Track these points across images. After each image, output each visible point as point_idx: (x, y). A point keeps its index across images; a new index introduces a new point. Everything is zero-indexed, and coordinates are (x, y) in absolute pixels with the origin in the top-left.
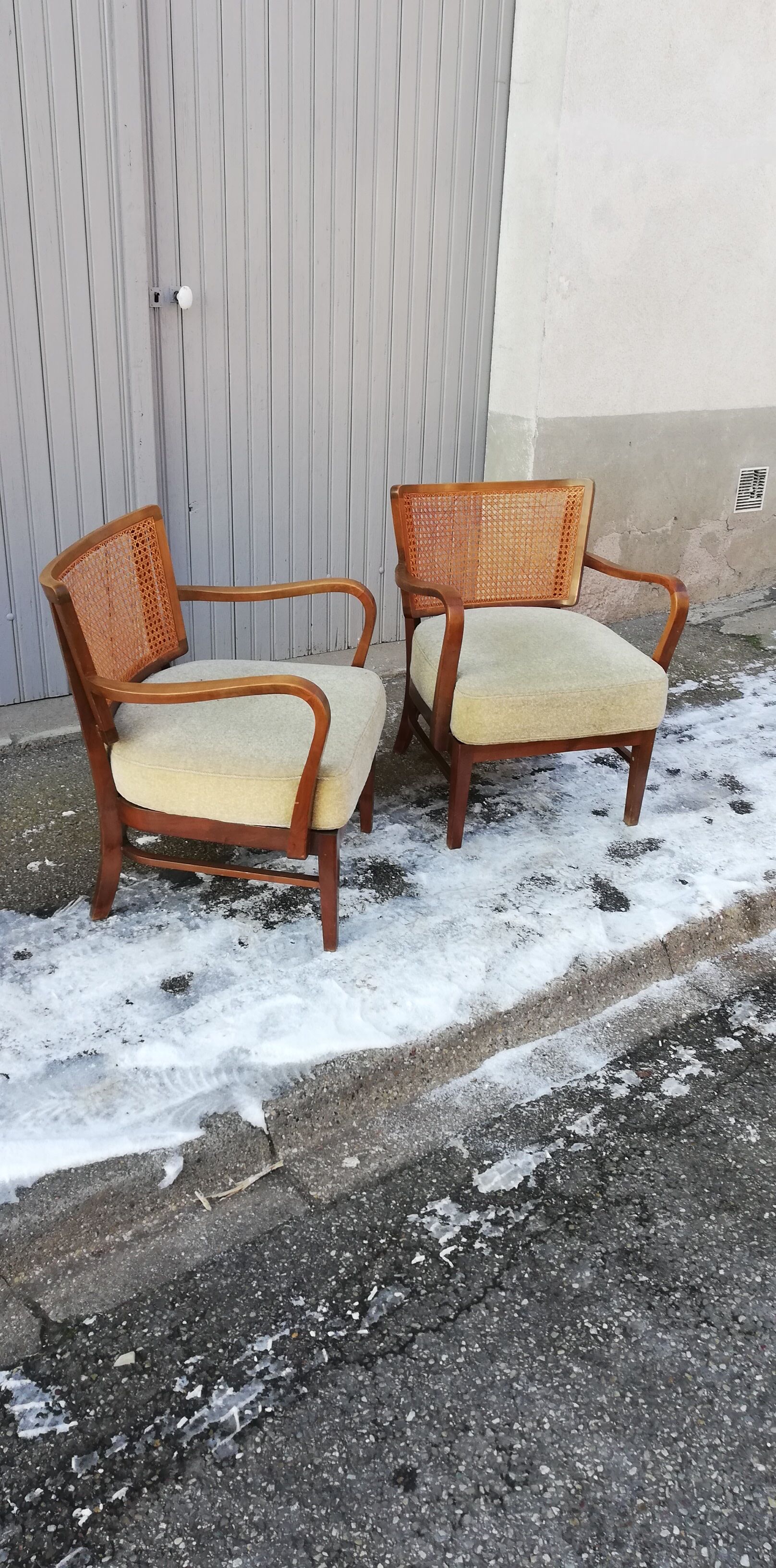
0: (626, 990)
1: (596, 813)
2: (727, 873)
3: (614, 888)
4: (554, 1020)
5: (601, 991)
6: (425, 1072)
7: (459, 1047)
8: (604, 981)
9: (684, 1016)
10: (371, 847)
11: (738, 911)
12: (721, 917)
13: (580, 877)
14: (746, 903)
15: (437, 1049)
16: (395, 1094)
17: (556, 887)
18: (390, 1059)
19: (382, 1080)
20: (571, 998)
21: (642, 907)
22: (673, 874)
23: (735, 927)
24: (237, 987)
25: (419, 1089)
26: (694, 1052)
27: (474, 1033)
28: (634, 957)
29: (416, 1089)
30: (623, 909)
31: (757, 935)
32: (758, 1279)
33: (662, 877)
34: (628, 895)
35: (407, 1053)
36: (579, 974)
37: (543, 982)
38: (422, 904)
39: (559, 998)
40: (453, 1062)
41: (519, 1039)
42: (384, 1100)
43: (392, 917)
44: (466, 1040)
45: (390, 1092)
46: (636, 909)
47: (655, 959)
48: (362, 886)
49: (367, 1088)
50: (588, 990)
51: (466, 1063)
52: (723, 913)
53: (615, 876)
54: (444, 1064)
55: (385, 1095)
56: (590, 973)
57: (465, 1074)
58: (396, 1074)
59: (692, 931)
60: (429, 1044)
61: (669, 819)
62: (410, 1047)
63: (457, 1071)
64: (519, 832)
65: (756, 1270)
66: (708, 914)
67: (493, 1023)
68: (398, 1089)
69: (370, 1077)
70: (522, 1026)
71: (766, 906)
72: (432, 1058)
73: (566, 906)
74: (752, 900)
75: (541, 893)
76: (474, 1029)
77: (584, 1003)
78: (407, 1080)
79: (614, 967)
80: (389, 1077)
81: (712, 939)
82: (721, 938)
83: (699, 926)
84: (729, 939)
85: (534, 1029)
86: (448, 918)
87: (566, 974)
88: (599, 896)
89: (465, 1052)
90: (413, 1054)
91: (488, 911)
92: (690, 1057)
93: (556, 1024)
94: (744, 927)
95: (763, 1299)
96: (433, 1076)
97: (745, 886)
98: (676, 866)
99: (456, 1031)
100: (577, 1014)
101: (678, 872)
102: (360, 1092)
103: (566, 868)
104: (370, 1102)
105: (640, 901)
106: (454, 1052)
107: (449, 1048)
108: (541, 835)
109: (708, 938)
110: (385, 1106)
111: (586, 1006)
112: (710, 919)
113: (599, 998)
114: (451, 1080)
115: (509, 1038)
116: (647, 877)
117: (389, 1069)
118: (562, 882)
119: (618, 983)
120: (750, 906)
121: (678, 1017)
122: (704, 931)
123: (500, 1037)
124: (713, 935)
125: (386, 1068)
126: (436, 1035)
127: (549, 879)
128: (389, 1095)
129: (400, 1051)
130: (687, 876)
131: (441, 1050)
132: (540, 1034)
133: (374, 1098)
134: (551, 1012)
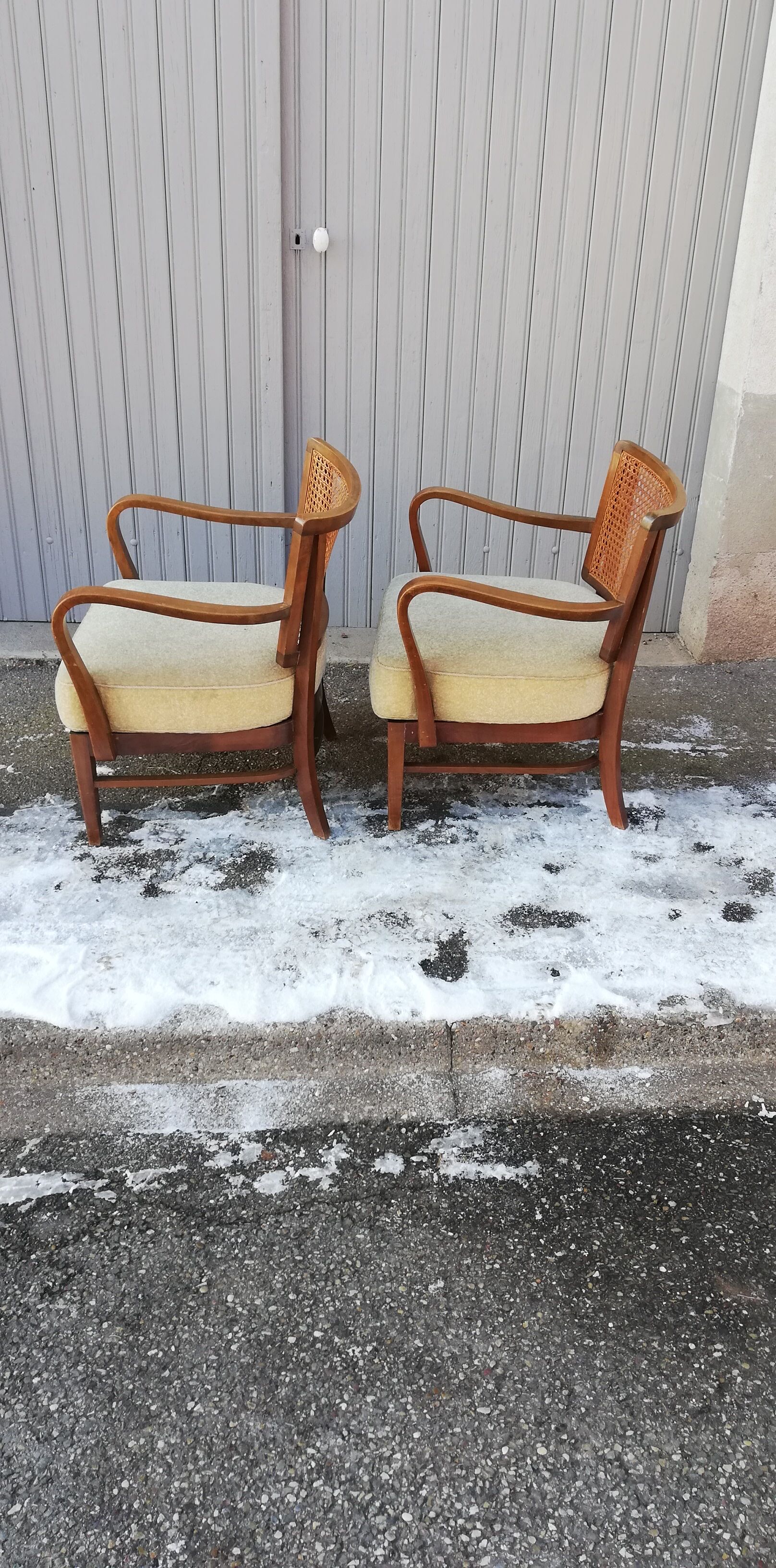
0: (375, 1065)
1: (549, 868)
2: (619, 982)
3: (464, 954)
4: (265, 1065)
5: (339, 1055)
6: (87, 1064)
7: (135, 1054)
8: (349, 1046)
9: (404, 1117)
10: (275, 834)
11: (584, 1028)
12: (552, 1027)
13: (442, 928)
14: (601, 1021)
15: (108, 1047)
16: (47, 1074)
17: (403, 931)
18: (52, 1038)
19: (36, 1056)
20: (296, 1049)
21: (472, 983)
22: (552, 960)
23: (570, 1045)
24: (8, 924)
25: (75, 1078)
26: (345, 1156)
27: (158, 1046)
28: (399, 1032)
29: (72, 1077)
30: (449, 978)
31: (602, 1064)
32: (53, 1408)
33: (534, 959)
34: (472, 966)
35: (72, 1039)
36: (318, 1027)
37: (270, 1021)
38: (251, 904)
39: (279, 1044)
40: (123, 1066)
41: (213, 1071)
42: (33, 1075)
43: (209, 907)
44: (146, 1049)
45: (42, 1070)
46: (466, 982)
47: (429, 1044)
48: (221, 869)
49: (16, 1057)
50: (322, 1049)
51: (139, 1072)
52: (557, 1022)
53: (481, 941)
54: (112, 1065)
55: (35, 1071)
56: (331, 1030)
57: (134, 1083)
58: (53, 1056)
59: (500, 1029)
60: (100, 1040)
61: (625, 899)
62: (79, 1035)
63: (126, 1077)
64: (437, 863)
65: (66, 1396)
66: (534, 1016)
67: (185, 1043)
68: (51, 1070)
69: (23, 1048)
70: (221, 1058)
71: (633, 1035)
72: (99, 1054)
73: (387, 954)
74: (614, 1021)
75: (380, 933)
76: (160, 1042)
77: (311, 1060)
78: (64, 1065)
79: (368, 1034)
80: (44, 1055)
81: (527, 1048)
82: (542, 1050)
83: (513, 1026)
84: (555, 1057)
85: (236, 1066)
86: (258, 926)
87: (304, 1023)
88: (437, 955)
89: (141, 1061)
90: (79, 1042)
91: (305, 931)
92: (333, 1160)
93: (267, 1071)
94: (586, 1049)
95: (30, 1427)
96: (95, 1072)
97: (619, 1002)
98: (564, 952)
99: (138, 1036)
100: (298, 1070)
101: (561, 959)
102: (8, 1058)
103: (438, 915)
104: (16, 1071)
105: (479, 976)
106: (128, 1057)
107: (123, 1051)
108: (457, 872)
109: (520, 1044)
110: (32, 1081)
111: (313, 1065)
112: (534, 1023)
113: (334, 1062)
114: (115, 1083)
115: (200, 1065)
116: (517, 954)
117: (47, 1048)
118: (416, 927)
119: (367, 1054)
120: (606, 1028)
121: (397, 1115)
122: (519, 1035)
123: (189, 1060)
124: (531, 1044)
125: (43, 1045)
126: (114, 1033)
127: (407, 919)
128: (39, 1072)
129: (67, 1033)
130: (566, 968)
131: (113, 1050)
132: (241, 1074)
133: (22, 1069)
134: (264, 1056)
